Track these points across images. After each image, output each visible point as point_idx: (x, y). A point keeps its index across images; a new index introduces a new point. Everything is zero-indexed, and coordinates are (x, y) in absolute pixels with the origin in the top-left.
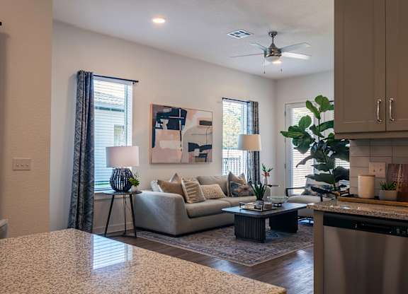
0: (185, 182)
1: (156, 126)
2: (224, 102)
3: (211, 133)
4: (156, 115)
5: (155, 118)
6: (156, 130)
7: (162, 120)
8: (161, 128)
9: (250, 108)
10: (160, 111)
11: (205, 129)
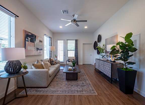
0: (44, 63)
1: (26, 40)
2: (44, 36)
3: (42, 45)
4: (26, 35)
5: (26, 36)
6: (26, 42)
7: (28, 38)
8: (28, 41)
9: (50, 39)
10: (28, 34)
11: (41, 43)
